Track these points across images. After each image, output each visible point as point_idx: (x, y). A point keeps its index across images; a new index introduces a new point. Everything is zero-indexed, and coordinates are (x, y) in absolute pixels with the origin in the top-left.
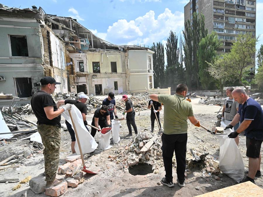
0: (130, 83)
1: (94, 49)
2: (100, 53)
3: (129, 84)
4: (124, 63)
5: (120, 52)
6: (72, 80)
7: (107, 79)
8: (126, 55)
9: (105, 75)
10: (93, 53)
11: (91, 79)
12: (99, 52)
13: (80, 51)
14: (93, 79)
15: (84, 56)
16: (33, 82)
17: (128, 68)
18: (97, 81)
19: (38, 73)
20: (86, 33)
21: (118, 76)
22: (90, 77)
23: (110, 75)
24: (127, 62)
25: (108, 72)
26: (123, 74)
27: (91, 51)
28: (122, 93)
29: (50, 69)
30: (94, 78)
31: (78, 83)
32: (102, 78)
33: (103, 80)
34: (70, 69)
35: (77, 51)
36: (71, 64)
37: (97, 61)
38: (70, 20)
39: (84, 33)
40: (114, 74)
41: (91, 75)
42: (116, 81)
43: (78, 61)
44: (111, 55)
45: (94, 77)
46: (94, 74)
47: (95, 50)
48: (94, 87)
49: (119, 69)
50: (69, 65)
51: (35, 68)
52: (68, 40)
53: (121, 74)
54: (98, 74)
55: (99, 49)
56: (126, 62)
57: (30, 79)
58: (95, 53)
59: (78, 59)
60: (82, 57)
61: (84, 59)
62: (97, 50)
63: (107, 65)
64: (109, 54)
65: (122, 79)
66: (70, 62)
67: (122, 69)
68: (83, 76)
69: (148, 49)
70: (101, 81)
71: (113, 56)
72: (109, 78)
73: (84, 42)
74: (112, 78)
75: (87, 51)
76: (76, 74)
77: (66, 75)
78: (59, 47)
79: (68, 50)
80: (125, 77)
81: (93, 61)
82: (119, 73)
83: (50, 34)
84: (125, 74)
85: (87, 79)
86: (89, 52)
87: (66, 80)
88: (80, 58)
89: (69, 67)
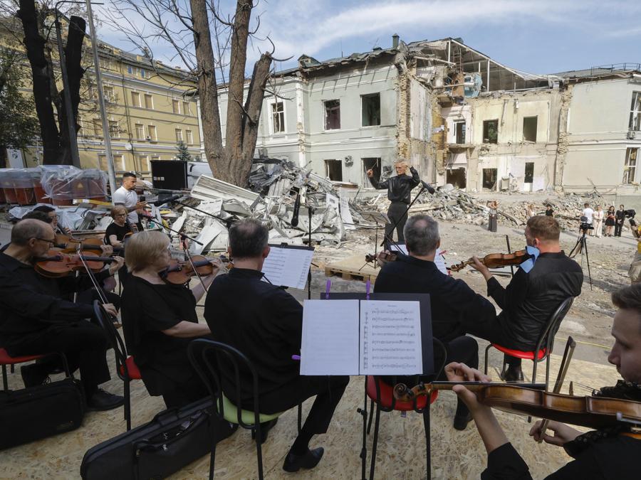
0: (565, 166)
1: (490, 93)
2: (502, 101)
3: (562, 168)
4: (557, 117)
5: (550, 93)
6: (441, 160)
7: (509, 157)
8: (566, 98)
9: (507, 148)
10: (487, 101)
11: (477, 156)
12: (499, 98)
13: (462, 102)
14: (481, 158)
15: (468, 111)
16: (384, 164)
17: (566, 129)
18: (488, 162)
19: (389, 150)
20: (477, 62)
21: (537, 150)
22: (475, 153)
23: (519, 149)
24: (566, 116)
25: (514, 141)
26: (550, 144)
27: (483, 97)
28: (542, 190)
30: (482, 156)
31: (451, 165)
32: (500, 154)
33: (502, 158)
34: (440, 138)
35: (456, 103)
36: (442, 130)
37: (493, 118)
38: (448, 43)
39: (472, 63)
40: (530, 146)
41: (477, 149)
42: (530, 161)
43: (455, 121)
44: (526, 101)
45: (483, 152)
47: (492, 95)
48: (480, 173)
49: (543, 134)
50: (437, 132)
51: (387, 141)
52: (442, 83)
53: (547, 144)
54: (493, 146)
55: (500, 91)
56: (562, 116)
57: (380, 159)
58: (492, 101)
59: (457, 118)
60: (463, 113)
61: (466, 116)
62: (497, 93)
63: (515, 126)
64: (522, 101)
65: (546, 156)
66: (440, 127)
67: (550, 133)
68: (462, 152)
69: (634, 75)
70: (497, 161)
71: (530, 103)
72: (515, 154)
73: (472, 81)
74: (522, 155)
75: (476, 98)
76: (448, 149)
77: (432, 151)
78: (425, 101)
79: (440, 102)
80: (555, 153)
81: (484, 119)
82: (542, 143)
83: (411, 84)
84: (557, 145)
85: (469, 156)
86: (479, 101)
87: (429, 160)
88: (460, 115)
89: (438, 135)
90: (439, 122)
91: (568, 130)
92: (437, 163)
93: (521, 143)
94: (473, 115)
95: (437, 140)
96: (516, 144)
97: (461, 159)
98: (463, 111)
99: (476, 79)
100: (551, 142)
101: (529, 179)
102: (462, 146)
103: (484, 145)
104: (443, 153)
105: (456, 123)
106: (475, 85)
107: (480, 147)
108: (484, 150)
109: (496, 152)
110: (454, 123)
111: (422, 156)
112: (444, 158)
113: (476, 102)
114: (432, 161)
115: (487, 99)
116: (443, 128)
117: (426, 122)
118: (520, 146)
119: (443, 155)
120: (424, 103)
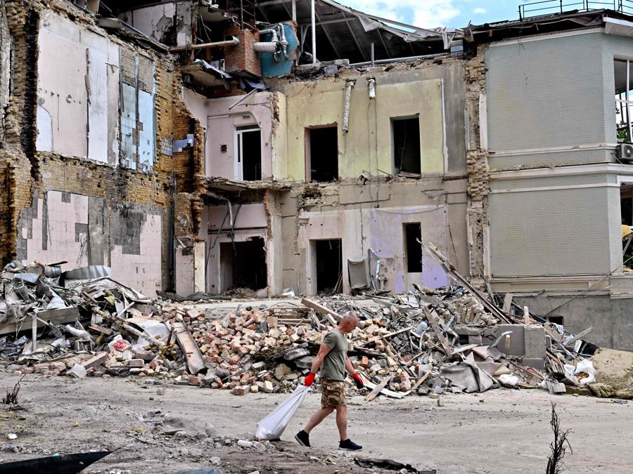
0: (487, 230)
1: (319, 64)
2: (342, 83)
3: (480, 235)
4: (460, 116)
5: (440, 62)
6: (185, 218)
7: (366, 211)
8: (473, 74)
9: (359, 189)
10: (311, 83)
11: (294, 211)
12: (336, 76)
13: (253, 85)
14: (304, 215)
15: (263, 104)
17: (478, 142)
18: (320, 224)
21: (424, 192)
22: (291, 203)
23: (384, 190)
24: (477, 112)
25: (374, 174)
26: (451, 179)
27: (305, 76)
29: (12, 162)
30: (307, 209)
31: (230, 232)
32: (345, 205)
33: (351, 214)
34: (185, 165)
35: (239, 87)
36: (189, 144)
37: (326, 121)
40: (408, 184)
41: (294, 193)
42: (411, 220)
43: (239, 128)
44: (392, 82)
45: (309, 201)
47: (321, 71)
48: (304, 251)
49: (433, 158)
50: (180, 150)
52: (189, 40)
53: (445, 179)
54: (329, 188)
55: (339, 62)
56: (468, 113)
58: (320, 83)
59: (240, 121)
60: (255, 111)
61: (262, 118)
62: (331, 69)
63: (372, 137)
64: (384, 82)
65: (446, 208)
66: (185, 138)
67: (449, 152)
68: (254, 201)
69: (607, 19)
70: (340, 220)
71: (400, 86)
72: (377, 203)
73: (275, 39)
74: (393, 206)
75: (288, 77)
76: (204, 191)
77: (162, 196)
78: (117, 71)
79: (193, 84)
80: (462, 198)
81: (307, 124)
82: (433, 176)
83: (41, 22)
84: (465, 180)
85: (271, 211)
86: (294, 84)
87: (149, 217)
88: (246, 115)
89: (182, 158)
90: (183, 126)
91: (484, 144)
92: (176, 224)
93: (388, 179)
94: (276, 116)
95: (180, 170)
96: (379, 180)
97: (252, 217)
98: (256, 104)
99: (285, 35)
100: (453, 174)
101: (414, 263)
102: (252, 185)
103: (311, 186)
104: (192, 201)
105: (241, 132)
106: (279, 46)
107: (302, 190)
108: (311, 196)
109: (335, 199)
110: (236, 133)
111: (105, 202)
112: (194, 213)
113: (288, 86)
114: (163, 220)
115: (312, 79)
116: (191, 141)
117: (123, 123)
118: (387, 185)
119: (192, 205)
120: (115, 77)
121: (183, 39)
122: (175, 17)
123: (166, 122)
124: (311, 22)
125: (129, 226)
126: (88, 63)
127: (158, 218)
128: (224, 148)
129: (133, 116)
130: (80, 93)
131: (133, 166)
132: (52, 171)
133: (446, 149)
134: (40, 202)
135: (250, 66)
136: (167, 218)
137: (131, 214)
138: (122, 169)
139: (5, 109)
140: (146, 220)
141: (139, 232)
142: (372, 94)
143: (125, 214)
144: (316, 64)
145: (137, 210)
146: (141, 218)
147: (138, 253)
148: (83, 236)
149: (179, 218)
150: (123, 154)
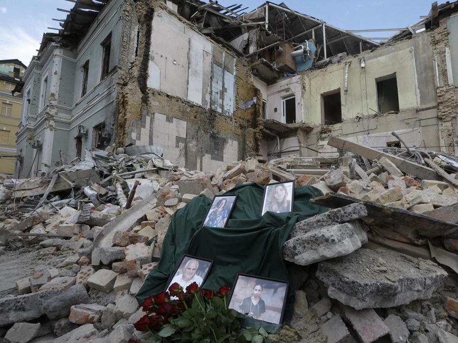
1: (328, 59)
2: (342, 65)
3: (451, 145)
5: (410, 38)
6: (251, 142)
7: (361, 136)
8: (438, 38)
9: (356, 124)
10: (325, 69)
11: (315, 141)
12: (339, 62)
14: (321, 143)
15: (297, 82)
17: (446, 81)
20: (310, 30)
21: (402, 121)
22: (313, 136)
23: (373, 123)
25: (366, 114)
26: (423, 110)
27: (320, 67)
30: (323, 139)
31: (279, 154)
32: (347, 134)
34: (252, 114)
36: (254, 103)
37: (334, 88)
38: (265, 8)
39: (306, 32)
40: (389, 117)
41: (315, 131)
42: (394, 140)
43: (284, 98)
44: (377, 57)
45: (323, 135)
46: (325, 127)
47: (330, 62)
49: (408, 98)
50: (250, 106)
52: (255, 48)
53: (417, 111)
54: (336, 127)
55: (340, 55)
58: (330, 68)
59: (284, 94)
60: (292, 87)
61: (296, 90)
62: (335, 59)
63: (364, 92)
64: (370, 58)
65: (420, 129)
66: (252, 99)
67: (420, 93)
68: (292, 136)
71: (382, 59)
72: (368, 132)
74: (379, 132)
75: (311, 69)
76: (261, 127)
77: (239, 131)
78: (210, 57)
79: (258, 74)
80: (434, 121)
81: (322, 92)
82: (408, 110)
83: (155, 14)
84: (436, 110)
85: (302, 140)
86: (314, 72)
87: (230, 141)
88: (287, 90)
89: (250, 111)
91: (451, 81)
92: (246, 146)
93: (376, 116)
94: (304, 88)
95: (249, 117)
96: (369, 117)
98: (293, 84)
99: (308, 46)
100: (424, 107)
102: (291, 126)
104: (255, 133)
105: (284, 100)
106: (305, 52)
107: (319, 129)
108: (325, 133)
109: (340, 132)
110: (282, 101)
111: (199, 127)
112: (256, 140)
113: (311, 74)
114: (239, 144)
115: (324, 68)
116: (255, 101)
117: (214, 84)
118: (375, 119)
119: (255, 135)
120: (209, 59)
121: (252, 50)
122: (248, 39)
123: (243, 92)
124: (323, 44)
125: (216, 144)
126: (190, 46)
127: (236, 143)
128: (276, 110)
129: (220, 83)
130: (183, 61)
131: (219, 110)
132: (159, 102)
133: (418, 91)
134: (148, 119)
135: (290, 64)
136: (241, 143)
137: (218, 138)
138: (212, 112)
139: (132, 63)
140: (228, 143)
141: (222, 149)
142: (363, 65)
143: (213, 136)
144: (326, 59)
145: (222, 135)
146: (224, 141)
147: (222, 160)
148: (182, 145)
149: (248, 143)
150: (212, 103)
